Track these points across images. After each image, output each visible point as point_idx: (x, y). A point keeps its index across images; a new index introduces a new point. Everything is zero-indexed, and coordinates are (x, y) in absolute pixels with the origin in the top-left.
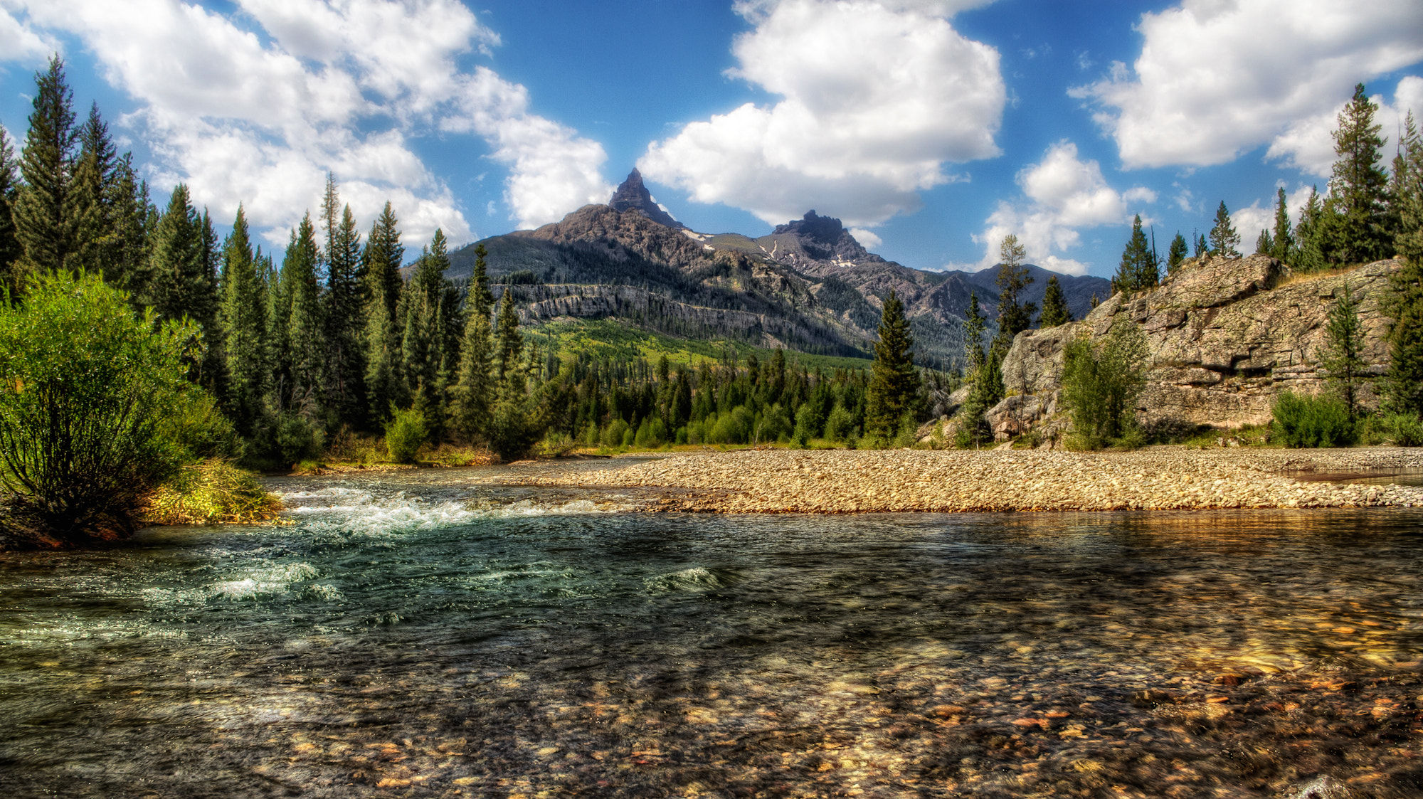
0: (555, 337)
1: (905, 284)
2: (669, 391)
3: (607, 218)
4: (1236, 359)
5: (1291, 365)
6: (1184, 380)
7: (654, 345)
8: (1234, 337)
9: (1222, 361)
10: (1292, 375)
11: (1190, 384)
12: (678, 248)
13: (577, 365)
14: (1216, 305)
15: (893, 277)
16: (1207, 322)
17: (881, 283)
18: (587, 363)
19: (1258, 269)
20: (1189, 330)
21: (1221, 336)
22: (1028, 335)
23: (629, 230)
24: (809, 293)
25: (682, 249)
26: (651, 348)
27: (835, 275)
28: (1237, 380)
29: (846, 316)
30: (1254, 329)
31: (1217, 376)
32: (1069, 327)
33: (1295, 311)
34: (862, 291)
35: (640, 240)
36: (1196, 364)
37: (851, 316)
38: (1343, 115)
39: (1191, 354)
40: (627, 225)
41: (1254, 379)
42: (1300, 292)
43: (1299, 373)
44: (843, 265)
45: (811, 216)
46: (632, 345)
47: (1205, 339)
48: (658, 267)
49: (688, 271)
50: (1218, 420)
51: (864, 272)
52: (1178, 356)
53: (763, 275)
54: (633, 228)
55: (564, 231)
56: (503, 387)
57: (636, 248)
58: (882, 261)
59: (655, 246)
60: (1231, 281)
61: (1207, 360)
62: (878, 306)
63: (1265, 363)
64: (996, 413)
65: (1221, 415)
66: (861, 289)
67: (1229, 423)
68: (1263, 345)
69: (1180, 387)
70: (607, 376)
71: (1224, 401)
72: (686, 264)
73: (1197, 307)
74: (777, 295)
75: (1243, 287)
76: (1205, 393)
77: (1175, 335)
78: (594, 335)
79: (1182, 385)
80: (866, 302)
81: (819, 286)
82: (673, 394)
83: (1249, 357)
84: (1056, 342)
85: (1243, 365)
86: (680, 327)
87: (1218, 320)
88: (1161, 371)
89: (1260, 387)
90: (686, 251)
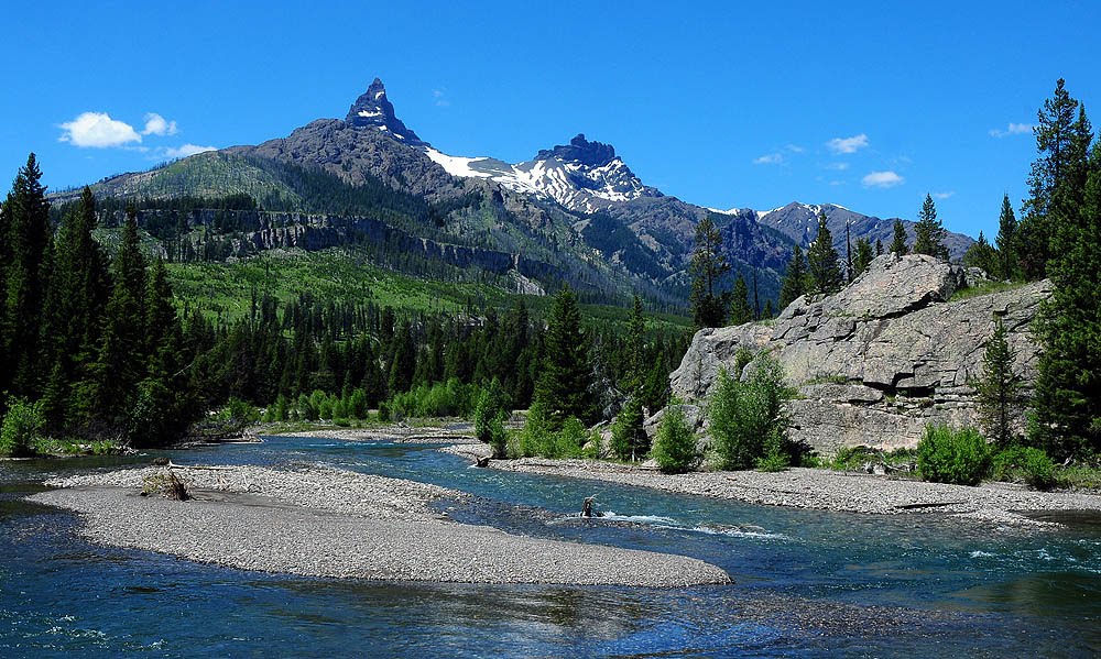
0: (273, 273)
1: (686, 222)
2: (392, 346)
3: (342, 135)
4: (899, 376)
5: (954, 386)
6: (842, 399)
7: (389, 286)
8: (900, 353)
9: (886, 380)
10: (954, 397)
11: (851, 402)
12: (423, 173)
13: (297, 307)
14: (890, 316)
15: (671, 213)
16: (876, 334)
17: (657, 221)
18: (309, 306)
19: (935, 279)
20: (857, 342)
21: (888, 350)
22: (707, 334)
23: (367, 150)
24: (572, 230)
25: (428, 175)
26: (385, 289)
27: (605, 210)
28: (899, 400)
29: (616, 258)
30: (923, 344)
31: (878, 394)
32: (749, 327)
33: (965, 326)
34: (635, 230)
35: (379, 162)
36: (859, 380)
37: (620, 257)
38: (1044, 110)
39: (853, 371)
40: (365, 145)
41: (916, 399)
42: (974, 307)
43: (961, 395)
44: (614, 199)
45: (580, 140)
46: (364, 285)
47: (870, 353)
48: (400, 193)
49: (435, 199)
50: (875, 443)
51: (637, 208)
52: (840, 371)
53: (521, 208)
54: (372, 148)
55: (291, 149)
56: (155, 365)
57: (375, 171)
58: (659, 195)
59: (396, 172)
60: (906, 291)
61: (869, 378)
62: (653, 248)
63: (928, 383)
64: (653, 423)
65: (876, 437)
66: (634, 227)
67: (884, 446)
68: (929, 363)
69: (839, 406)
70: (331, 320)
71: (882, 422)
72: (432, 192)
73: (867, 318)
74: (536, 232)
75: (917, 299)
76: (863, 412)
77: (842, 346)
78: (320, 272)
79: (841, 402)
80: (639, 242)
81: (586, 222)
82: (395, 349)
83: (913, 375)
84: (734, 343)
85: (904, 384)
86: (419, 266)
87: (887, 333)
88: (822, 386)
89: (921, 407)
90: (432, 176)
